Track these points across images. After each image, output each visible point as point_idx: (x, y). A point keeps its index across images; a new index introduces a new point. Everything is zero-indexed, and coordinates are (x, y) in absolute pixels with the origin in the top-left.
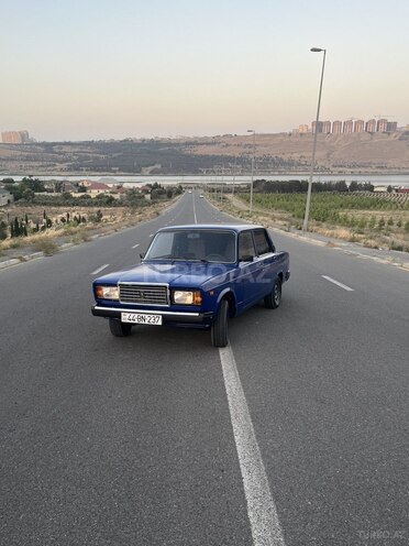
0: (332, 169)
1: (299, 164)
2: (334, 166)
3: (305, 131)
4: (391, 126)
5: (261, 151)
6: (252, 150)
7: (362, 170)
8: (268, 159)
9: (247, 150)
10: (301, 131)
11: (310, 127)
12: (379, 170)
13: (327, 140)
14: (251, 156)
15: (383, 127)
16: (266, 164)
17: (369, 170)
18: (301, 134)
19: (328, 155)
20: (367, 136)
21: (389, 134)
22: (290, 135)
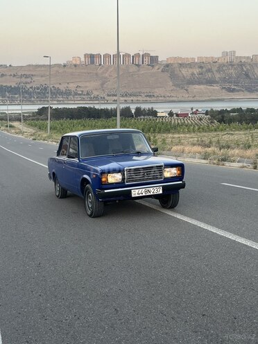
0: (107, 98)
1: (76, 94)
2: (108, 95)
3: (78, 63)
4: (154, 60)
5: (38, 82)
6: (29, 80)
7: (134, 98)
8: (45, 89)
9: (24, 80)
10: (74, 62)
11: (83, 59)
12: (148, 99)
13: (100, 71)
14: (28, 86)
15: (147, 60)
16: (44, 94)
17: (140, 98)
18: (75, 66)
19: (102, 85)
20: (134, 68)
21: (153, 66)
22: (65, 66)
